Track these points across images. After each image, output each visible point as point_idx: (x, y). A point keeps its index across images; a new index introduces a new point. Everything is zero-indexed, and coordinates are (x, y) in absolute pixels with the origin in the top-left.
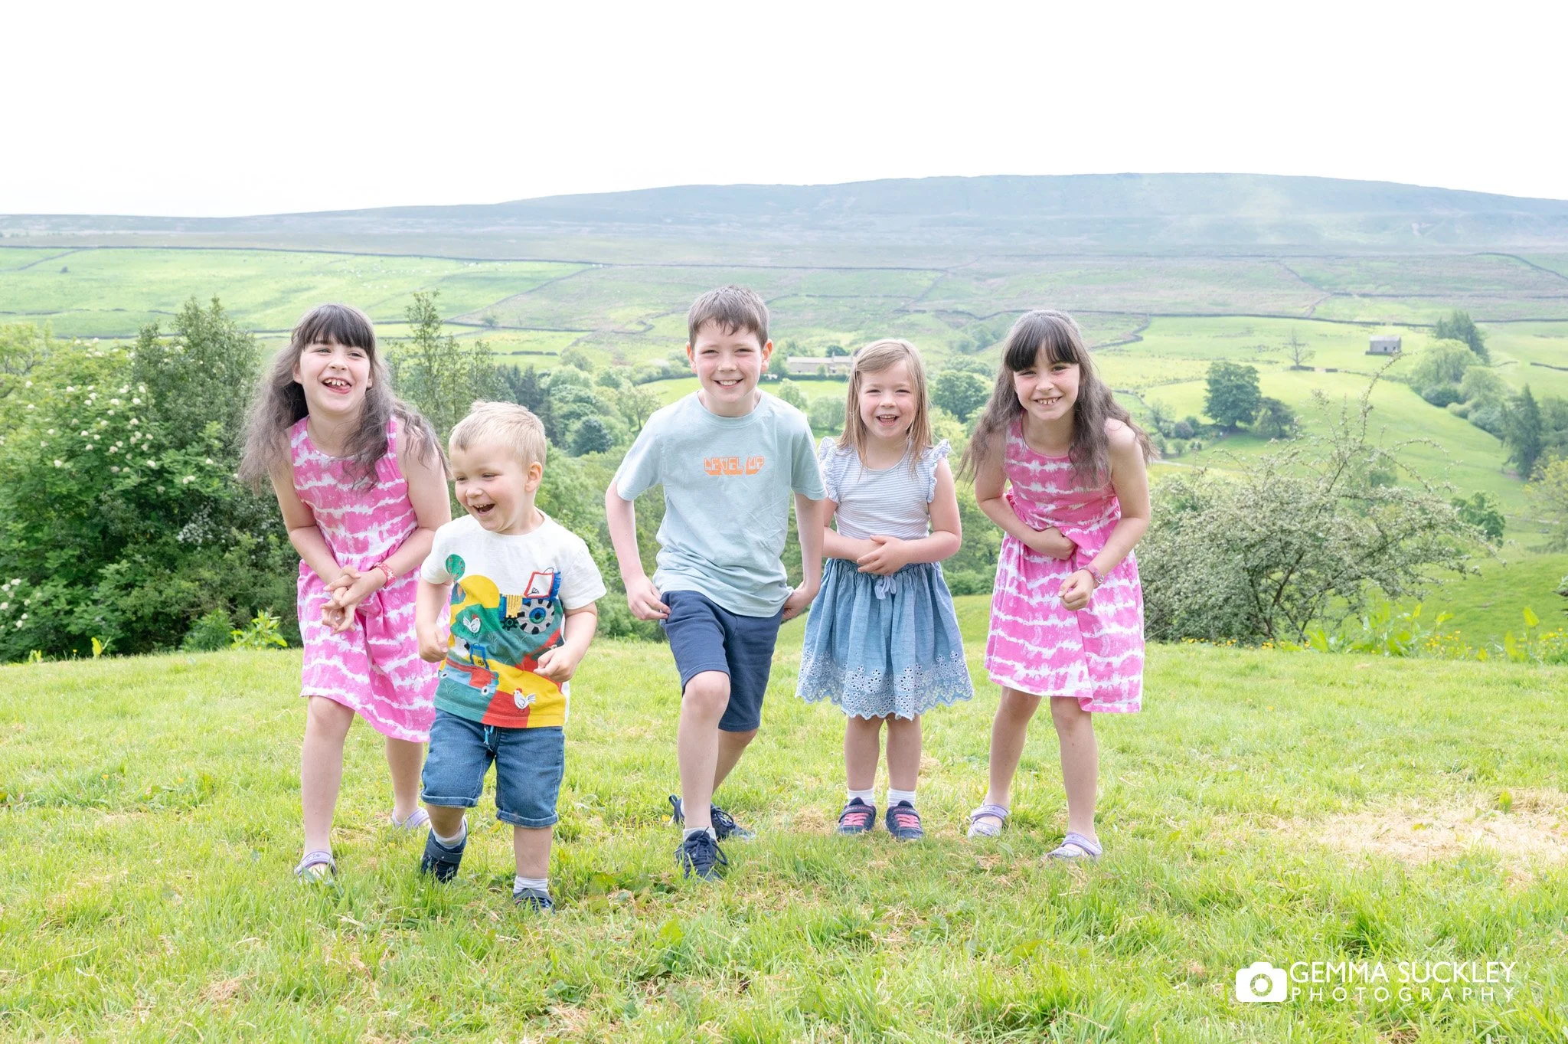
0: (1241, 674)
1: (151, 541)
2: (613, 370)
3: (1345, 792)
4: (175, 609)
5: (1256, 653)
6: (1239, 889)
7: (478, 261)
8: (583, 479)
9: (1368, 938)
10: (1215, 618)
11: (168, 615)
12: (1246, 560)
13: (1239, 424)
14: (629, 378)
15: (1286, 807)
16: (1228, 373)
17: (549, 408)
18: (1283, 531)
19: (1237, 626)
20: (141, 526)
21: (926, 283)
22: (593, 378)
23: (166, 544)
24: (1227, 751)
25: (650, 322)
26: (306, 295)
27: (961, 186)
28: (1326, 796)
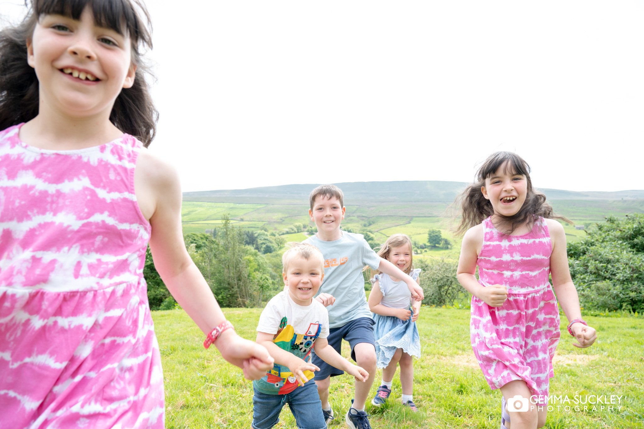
0: (436, 316)
1: (153, 278)
2: (274, 232)
3: (460, 349)
4: (159, 297)
5: (440, 309)
6: (432, 376)
7: (239, 204)
8: (266, 260)
9: (463, 390)
10: (430, 299)
11: (157, 298)
12: (437, 284)
13: (437, 245)
14: (278, 234)
15: (445, 354)
16: (433, 232)
17: (257, 242)
18: (446, 276)
19: (436, 301)
20: (151, 274)
21: (355, 209)
22: (268, 234)
23: (157, 279)
24: (431, 337)
25: (283, 219)
26: (194, 213)
27: (363, 184)
28: (455, 350)
